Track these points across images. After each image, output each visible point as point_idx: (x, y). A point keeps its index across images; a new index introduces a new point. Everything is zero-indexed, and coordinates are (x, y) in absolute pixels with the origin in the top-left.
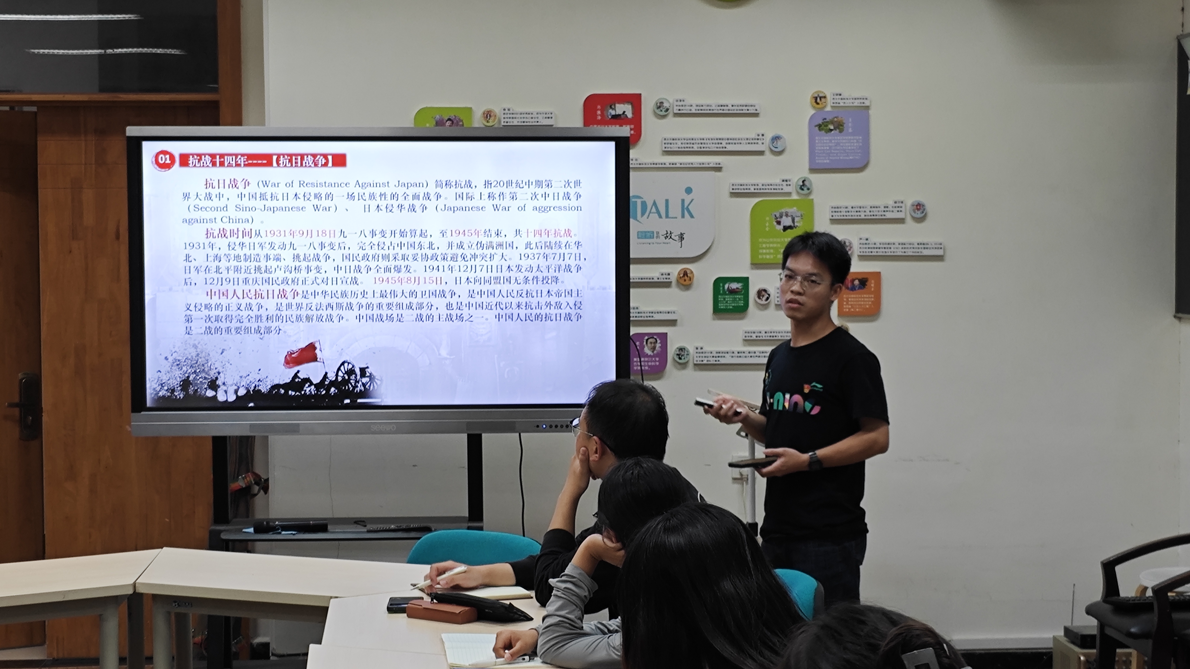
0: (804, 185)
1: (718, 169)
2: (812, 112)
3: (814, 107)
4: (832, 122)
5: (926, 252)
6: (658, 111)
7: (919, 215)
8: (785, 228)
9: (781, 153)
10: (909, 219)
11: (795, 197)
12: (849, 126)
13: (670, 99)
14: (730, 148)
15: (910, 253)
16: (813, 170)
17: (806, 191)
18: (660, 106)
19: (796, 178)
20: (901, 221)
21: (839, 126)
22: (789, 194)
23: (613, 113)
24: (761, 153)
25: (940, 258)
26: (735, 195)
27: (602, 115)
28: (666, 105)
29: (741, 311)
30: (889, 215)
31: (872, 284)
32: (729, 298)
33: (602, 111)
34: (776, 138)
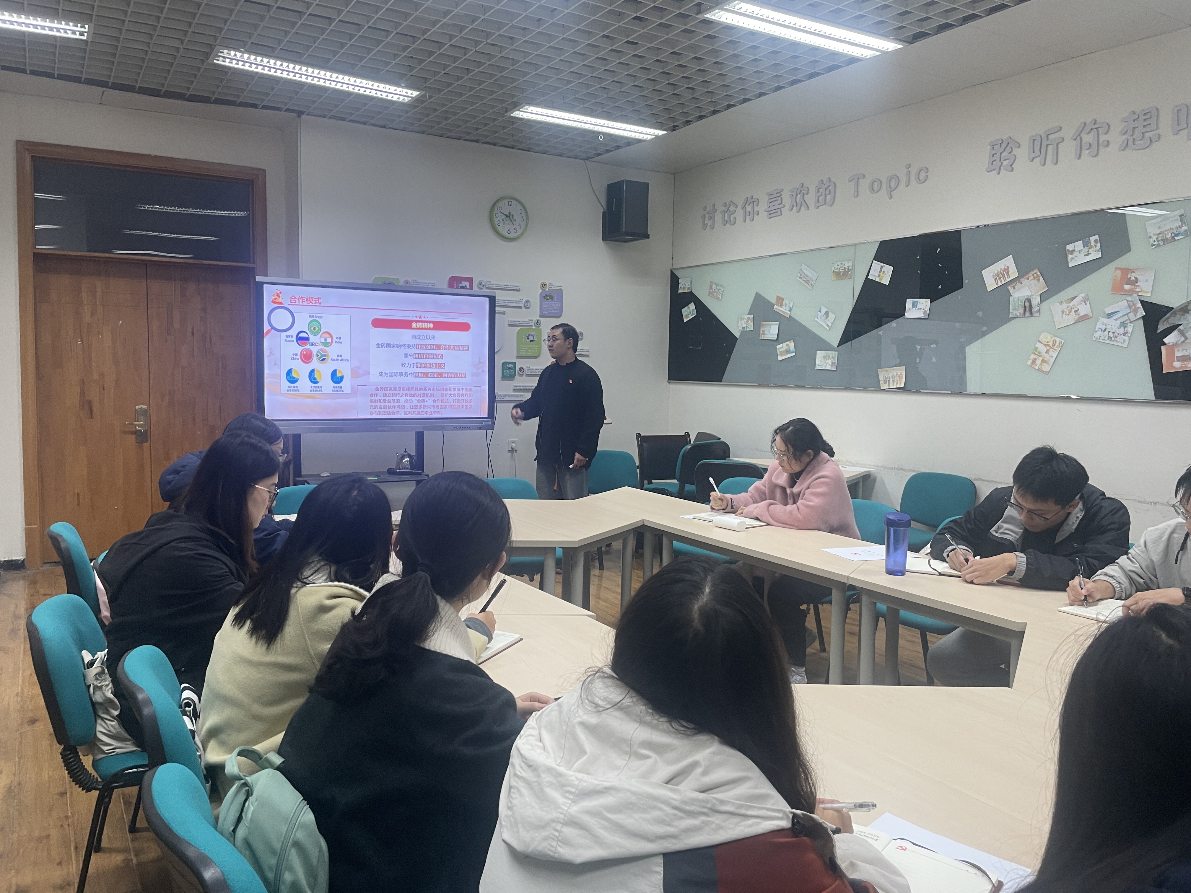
0: (538, 323)
1: (504, 314)
2: (541, 291)
3: (542, 289)
4: (549, 296)
5: (583, 353)
6: (480, 286)
8: (531, 341)
9: (528, 308)
11: (534, 327)
12: (555, 299)
13: (485, 280)
14: (509, 304)
16: (541, 316)
17: (538, 325)
18: (480, 283)
19: (535, 319)
21: (552, 298)
22: (532, 326)
23: (461, 285)
24: (521, 307)
25: (588, 356)
26: (510, 325)
28: (483, 283)
34: (527, 301)
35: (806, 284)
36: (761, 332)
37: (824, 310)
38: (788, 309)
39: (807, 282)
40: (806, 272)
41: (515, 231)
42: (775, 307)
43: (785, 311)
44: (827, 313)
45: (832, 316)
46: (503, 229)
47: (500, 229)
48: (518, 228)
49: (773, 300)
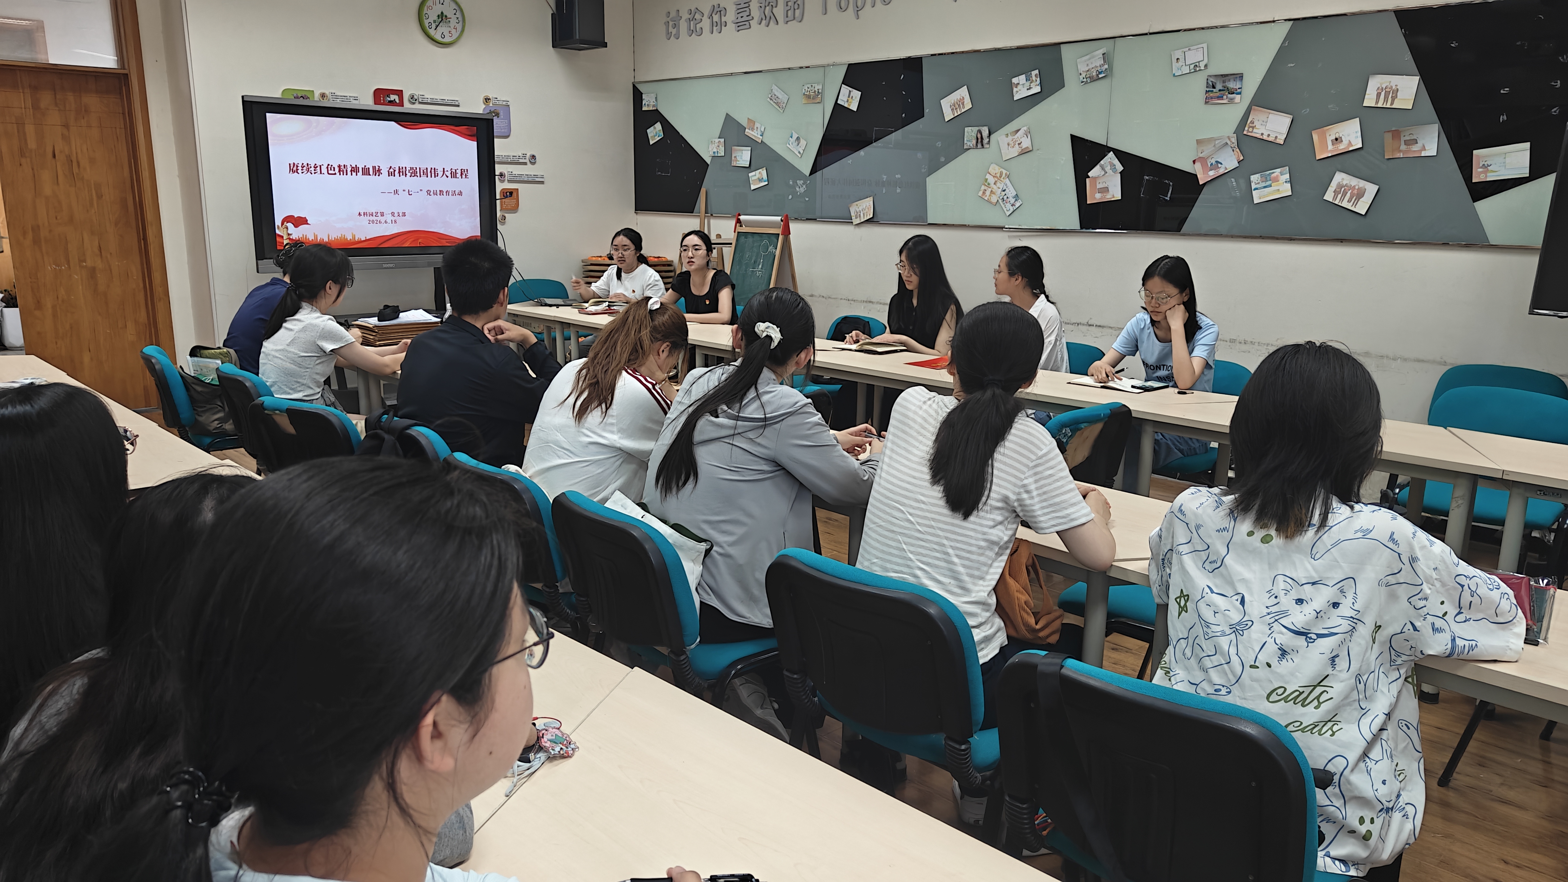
2: (484, 106)
3: (485, 104)
4: (494, 112)
5: (537, 180)
6: (411, 100)
7: (533, 161)
10: (528, 163)
12: (502, 115)
13: (417, 93)
15: (530, 179)
18: (412, 97)
20: (525, 164)
21: (498, 114)
23: (389, 99)
25: (542, 183)
27: (384, 100)
28: (415, 97)
30: (521, 161)
31: (514, 194)
33: (383, 98)
35: (777, 107)
36: (733, 158)
37: (795, 136)
38: (760, 133)
39: (777, 103)
40: (776, 93)
41: (451, 35)
42: (747, 130)
43: (756, 135)
44: (798, 139)
45: (803, 143)
46: (436, 32)
47: (432, 32)
48: (453, 31)
49: (744, 123)
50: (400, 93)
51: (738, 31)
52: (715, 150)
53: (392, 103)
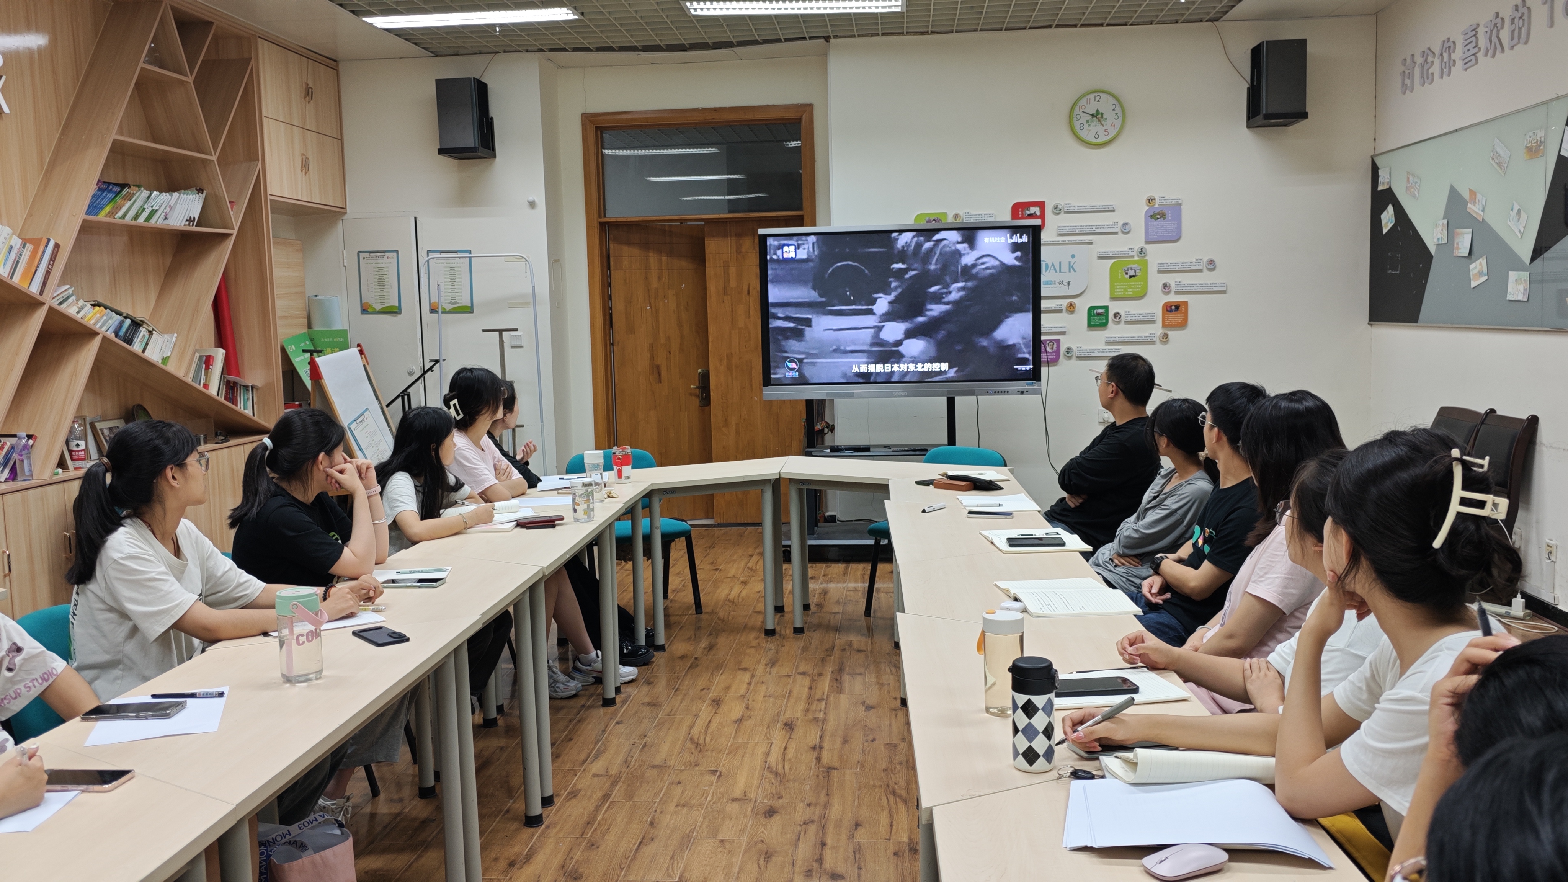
0: (1142, 251)
1: (1091, 243)
2: (1147, 208)
3: (1148, 206)
4: (1159, 214)
5: (1215, 289)
6: (1055, 211)
7: (1211, 267)
8: (1131, 277)
9: (1128, 233)
10: (1205, 270)
11: (1136, 258)
12: (1169, 216)
13: (1062, 203)
14: (1098, 231)
15: (1205, 289)
16: (1147, 242)
17: (1143, 255)
18: (1056, 207)
19: (1137, 247)
20: (1200, 271)
21: (1163, 216)
22: (1133, 257)
23: (1028, 212)
24: (1116, 233)
25: (1224, 292)
26: (1100, 258)
27: (1022, 214)
28: (1060, 207)
29: (1104, 325)
30: (1193, 268)
31: (1182, 308)
32: (1097, 318)
33: (1022, 211)
34: (1125, 224)
35: (1498, 168)
36: (1455, 245)
37: (1516, 208)
38: (1481, 209)
39: (1499, 164)
40: (1498, 150)
41: (1106, 133)
42: (1469, 205)
43: (1477, 211)
44: (1519, 212)
45: (1524, 216)
46: (1088, 134)
47: (1083, 134)
48: (1110, 129)
49: (1466, 195)
50: (1041, 205)
51: (1466, 69)
52: (1439, 236)
53: (1031, 216)
